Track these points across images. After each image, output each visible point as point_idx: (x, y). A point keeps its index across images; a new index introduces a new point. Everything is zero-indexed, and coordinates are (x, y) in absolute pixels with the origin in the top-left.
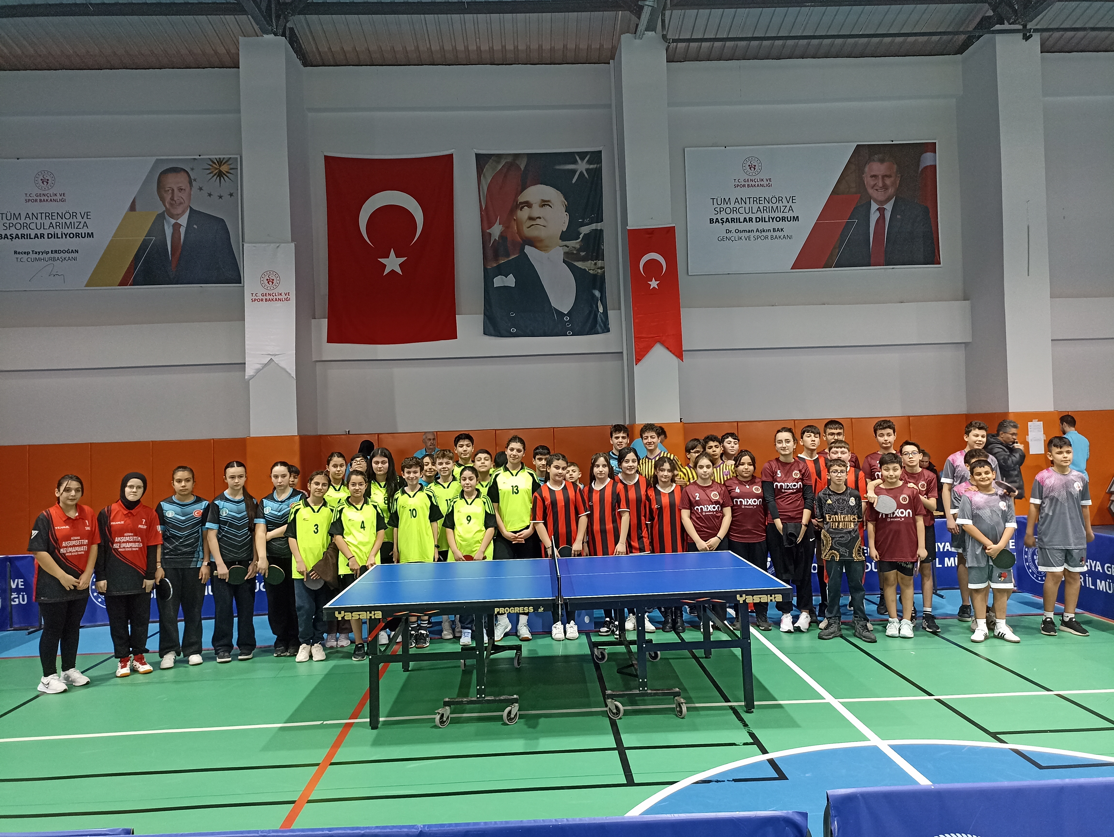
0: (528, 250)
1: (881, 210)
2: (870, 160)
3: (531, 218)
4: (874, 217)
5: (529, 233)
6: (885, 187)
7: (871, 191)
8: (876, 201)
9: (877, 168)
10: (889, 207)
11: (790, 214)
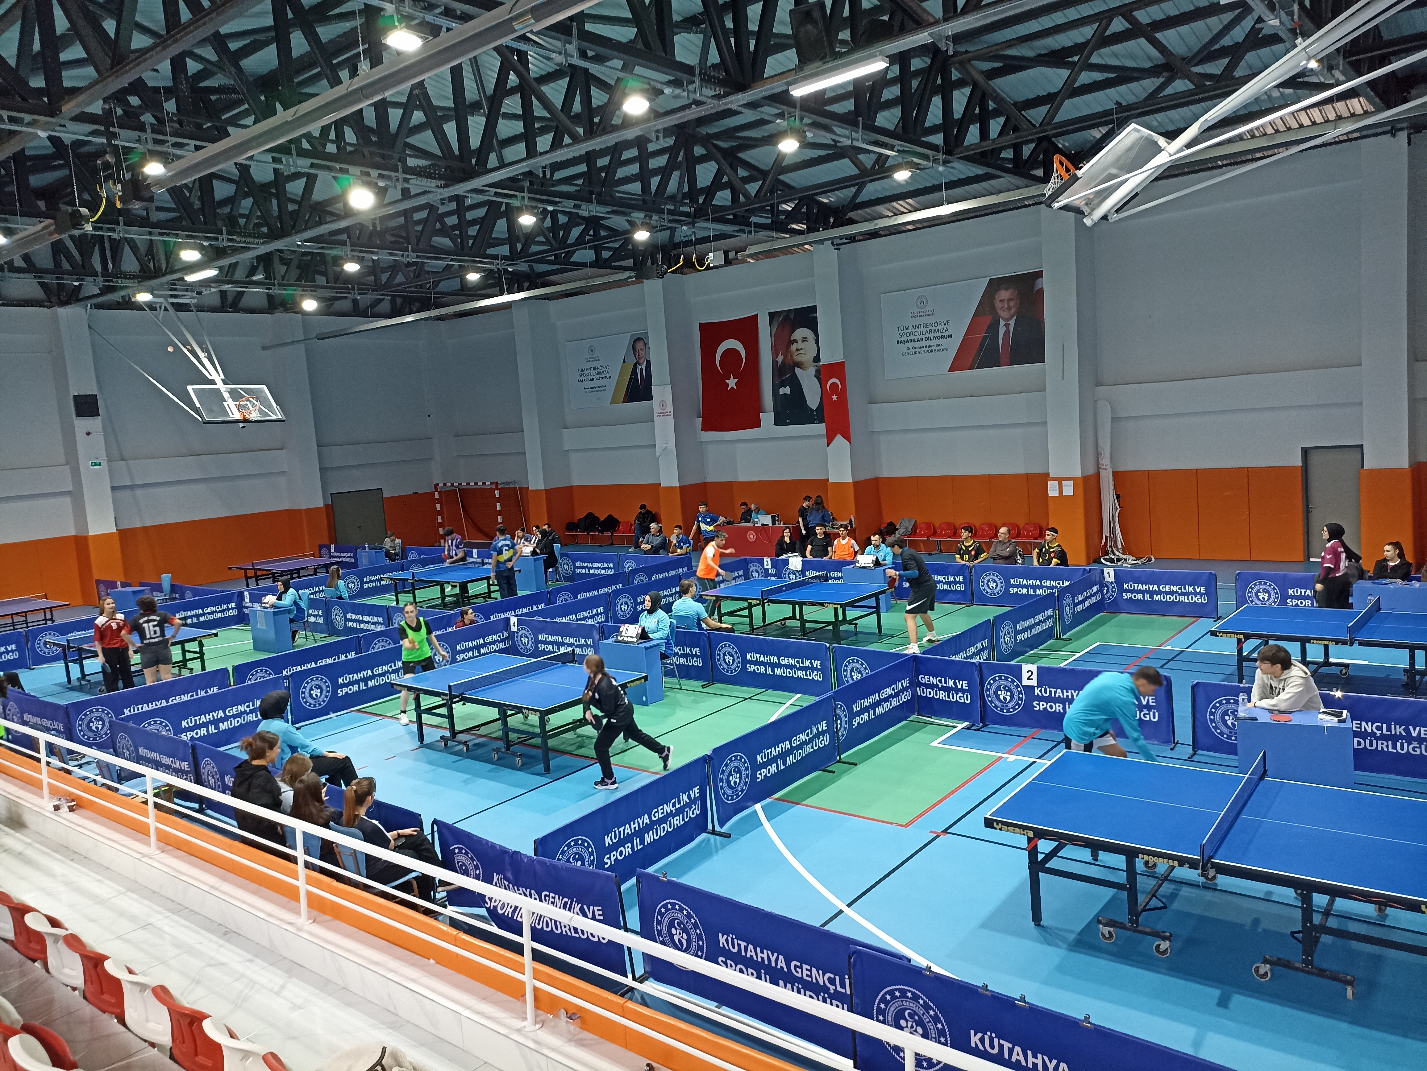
0: (797, 370)
1: (1007, 326)
2: (998, 289)
3: (797, 350)
4: (1002, 331)
5: (798, 359)
6: (1009, 308)
7: (999, 312)
8: (1004, 319)
9: (1004, 294)
10: (1012, 323)
11: (946, 334)
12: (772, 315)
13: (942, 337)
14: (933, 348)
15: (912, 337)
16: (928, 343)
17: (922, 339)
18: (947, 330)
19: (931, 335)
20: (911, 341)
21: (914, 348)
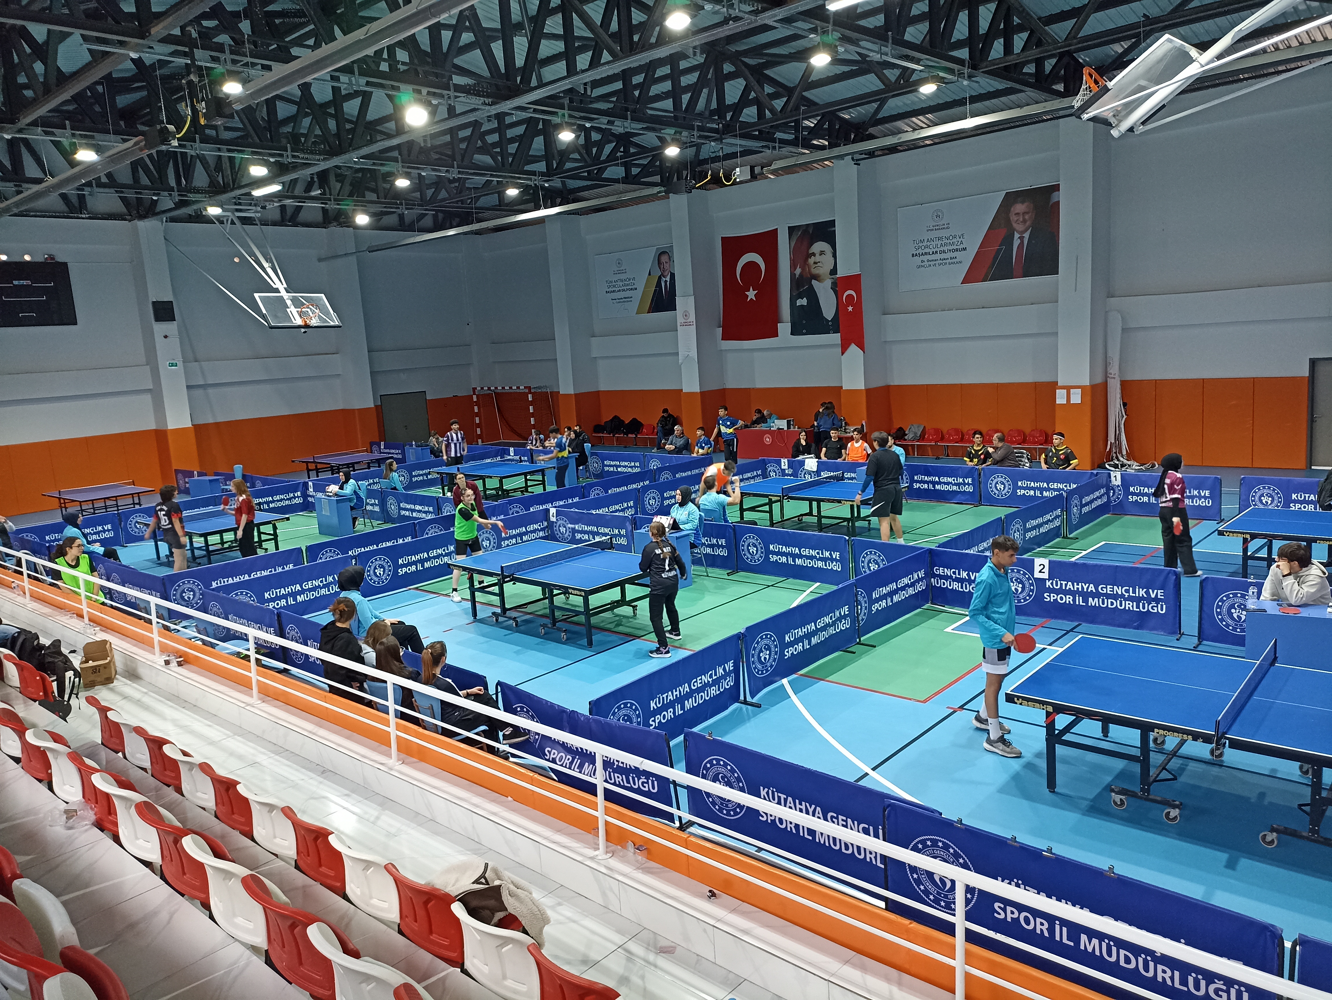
0: (814, 282)
1: (1021, 238)
2: (1015, 202)
3: (815, 263)
4: (1016, 243)
5: (814, 271)
6: (1024, 221)
7: (1015, 225)
8: (1018, 232)
9: (1020, 208)
10: (1027, 235)
11: (961, 246)
12: (791, 230)
13: (957, 250)
14: (947, 261)
15: (927, 250)
16: (943, 256)
17: (936, 252)
18: (962, 243)
19: (946, 248)
20: (926, 254)
21: (928, 261)
